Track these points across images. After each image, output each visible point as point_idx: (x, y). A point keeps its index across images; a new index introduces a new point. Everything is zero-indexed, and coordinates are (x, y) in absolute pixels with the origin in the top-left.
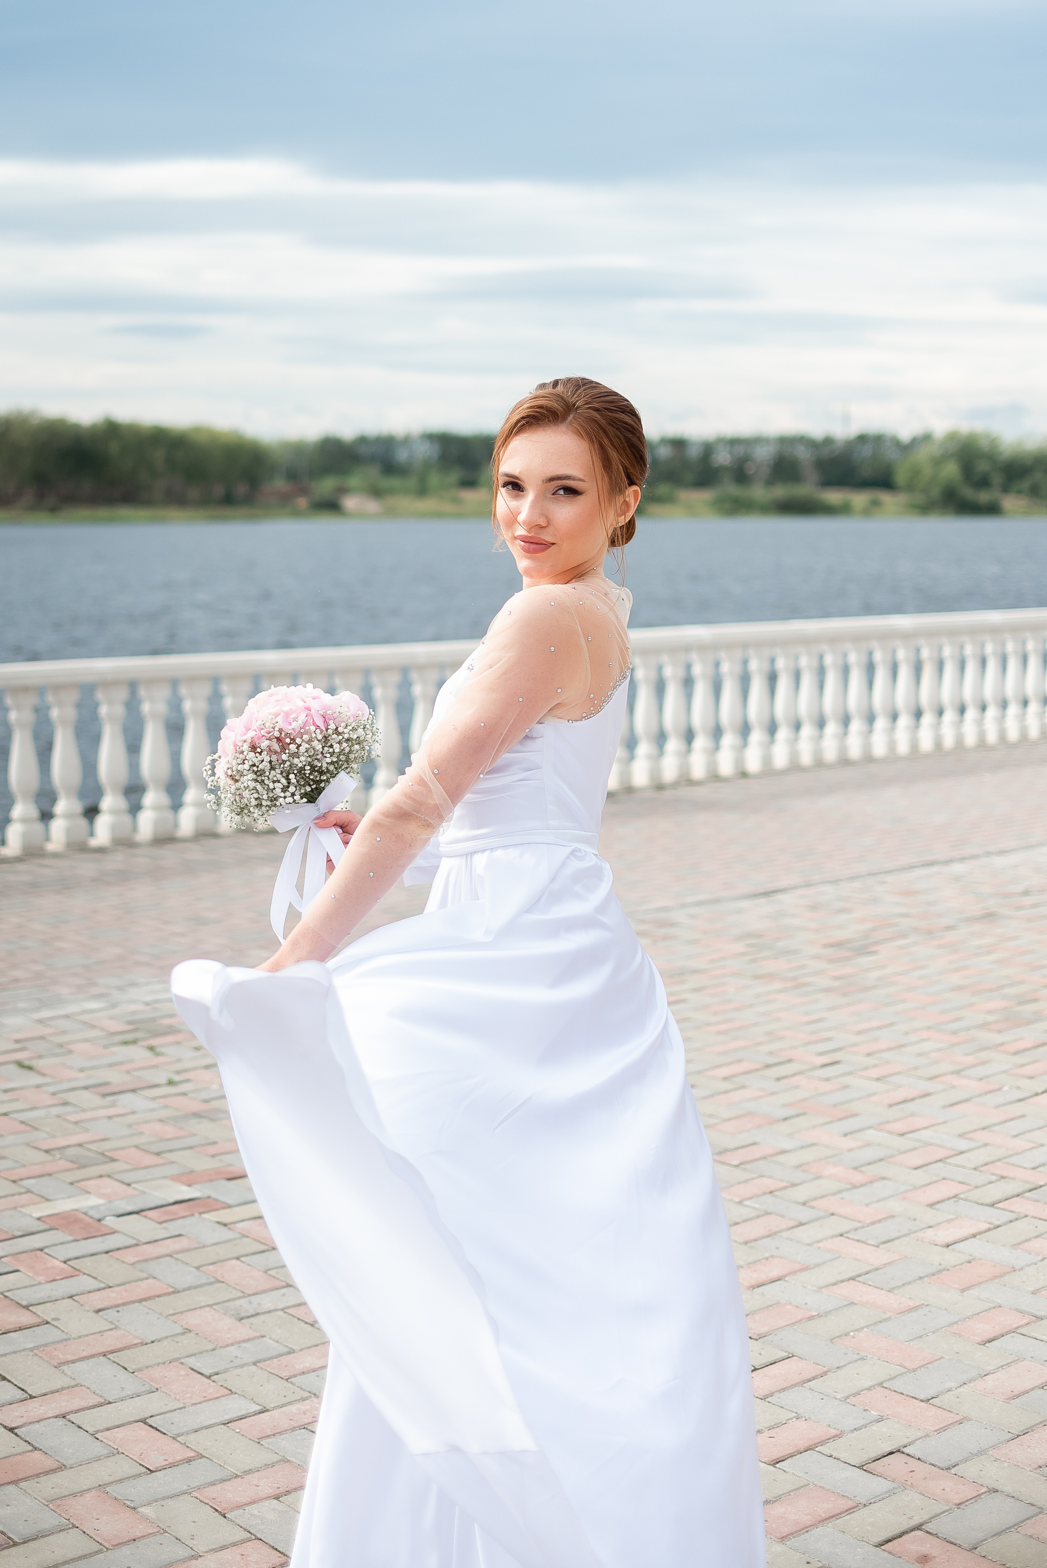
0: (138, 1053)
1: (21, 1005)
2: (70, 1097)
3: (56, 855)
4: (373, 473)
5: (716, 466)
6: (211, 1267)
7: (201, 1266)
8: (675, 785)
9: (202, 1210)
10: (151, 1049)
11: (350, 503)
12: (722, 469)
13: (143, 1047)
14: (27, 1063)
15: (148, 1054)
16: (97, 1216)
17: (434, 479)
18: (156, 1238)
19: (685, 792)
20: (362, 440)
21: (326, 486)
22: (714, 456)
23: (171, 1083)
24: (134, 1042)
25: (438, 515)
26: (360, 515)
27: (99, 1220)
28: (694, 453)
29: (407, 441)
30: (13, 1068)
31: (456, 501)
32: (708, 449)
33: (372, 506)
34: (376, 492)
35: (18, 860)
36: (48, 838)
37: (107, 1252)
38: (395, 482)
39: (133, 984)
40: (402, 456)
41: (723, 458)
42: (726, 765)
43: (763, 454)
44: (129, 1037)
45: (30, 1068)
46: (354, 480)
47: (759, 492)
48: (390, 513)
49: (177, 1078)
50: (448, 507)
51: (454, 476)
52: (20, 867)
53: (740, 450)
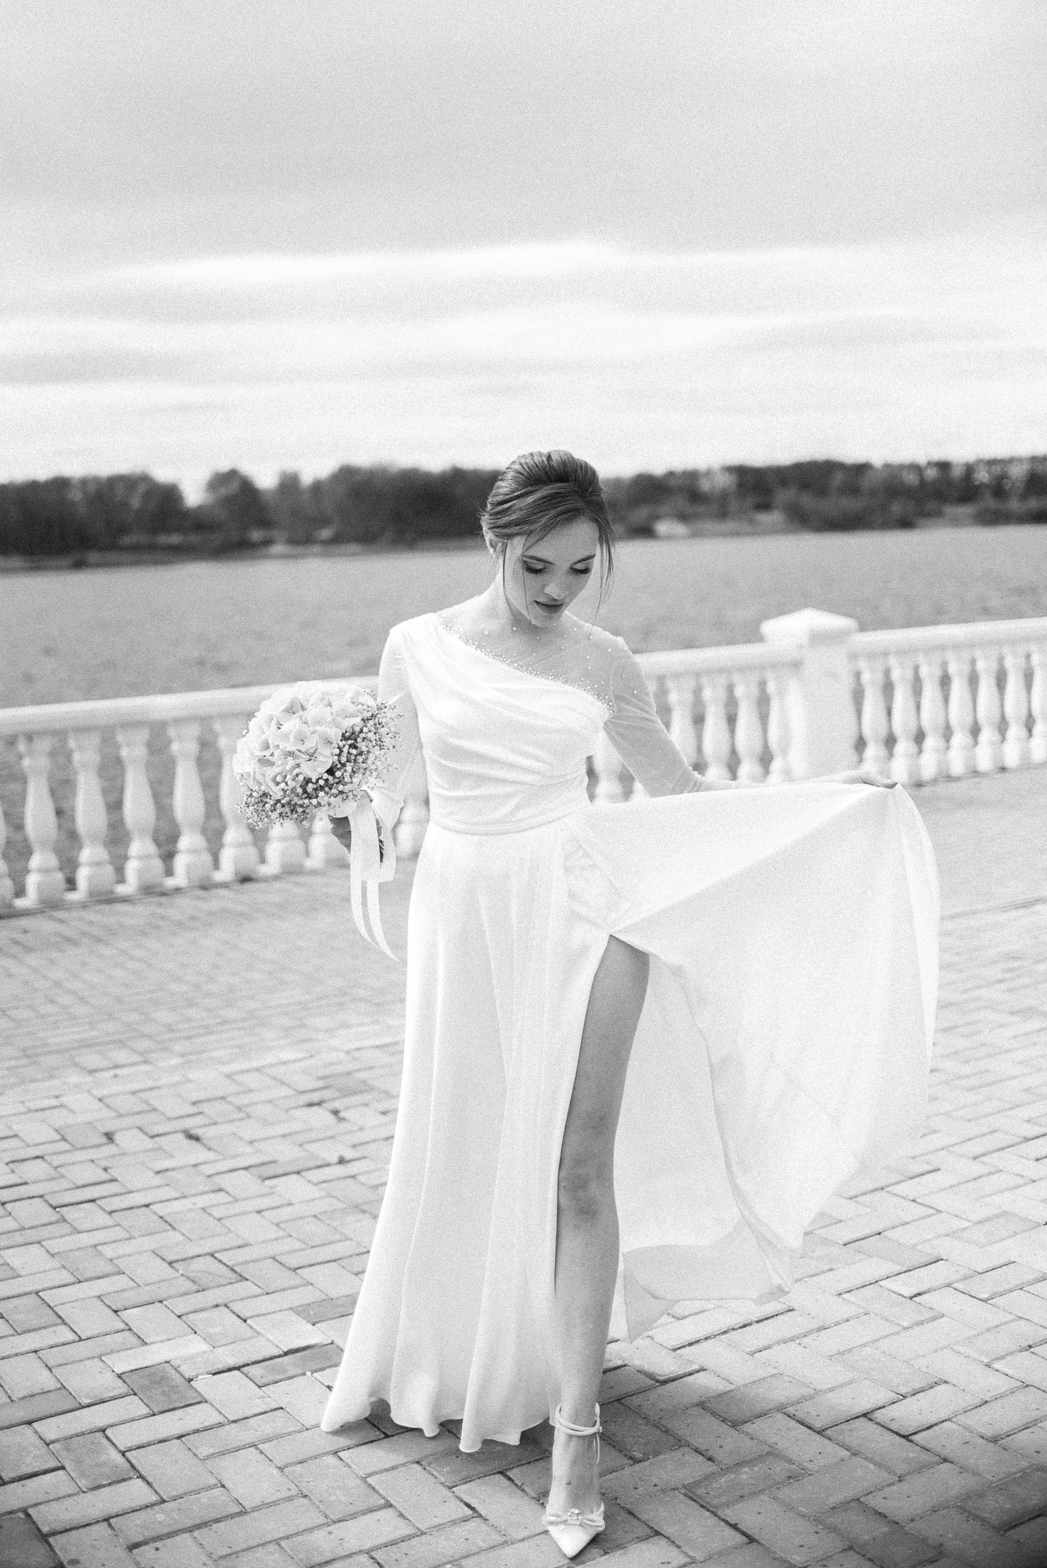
0: (320, 1117)
1: (220, 1053)
2: (225, 1181)
3: (314, 872)
4: (681, 502)
5: (977, 483)
6: (298, 1468)
7: (286, 1466)
8: (935, 781)
9: (315, 1368)
10: (336, 1113)
11: (663, 527)
12: (982, 485)
13: (327, 1109)
14: (193, 1132)
15: (332, 1119)
16: (188, 1374)
17: (734, 505)
18: (246, 1415)
19: (943, 789)
20: (671, 474)
21: (641, 514)
22: (975, 475)
23: (342, 1161)
24: (319, 1104)
25: (736, 534)
26: (670, 537)
27: (190, 1380)
28: (957, 473)
29: (709, 473)
30: (180, 1137)
31: (751, 521)
32: (970, 469)
33: (680, 529)
34: (683, 517)
35: (277, 878)
36: (307, 854)
37: (180, 1437)
38: (701, 509)
39: (345, 1026)
40: (705, 486)
41: (983, 476)
42: (984, 759)
43: (1018, 472)
44: (315, 1097)
45: (197, 1139)
46: (664, 509)
47: (1014, 505)
48: (695, 535)
49: (348, 1154)
50: (745, 527)
51: (750, 501)
52: (277, 885)
53: (997, 469)
